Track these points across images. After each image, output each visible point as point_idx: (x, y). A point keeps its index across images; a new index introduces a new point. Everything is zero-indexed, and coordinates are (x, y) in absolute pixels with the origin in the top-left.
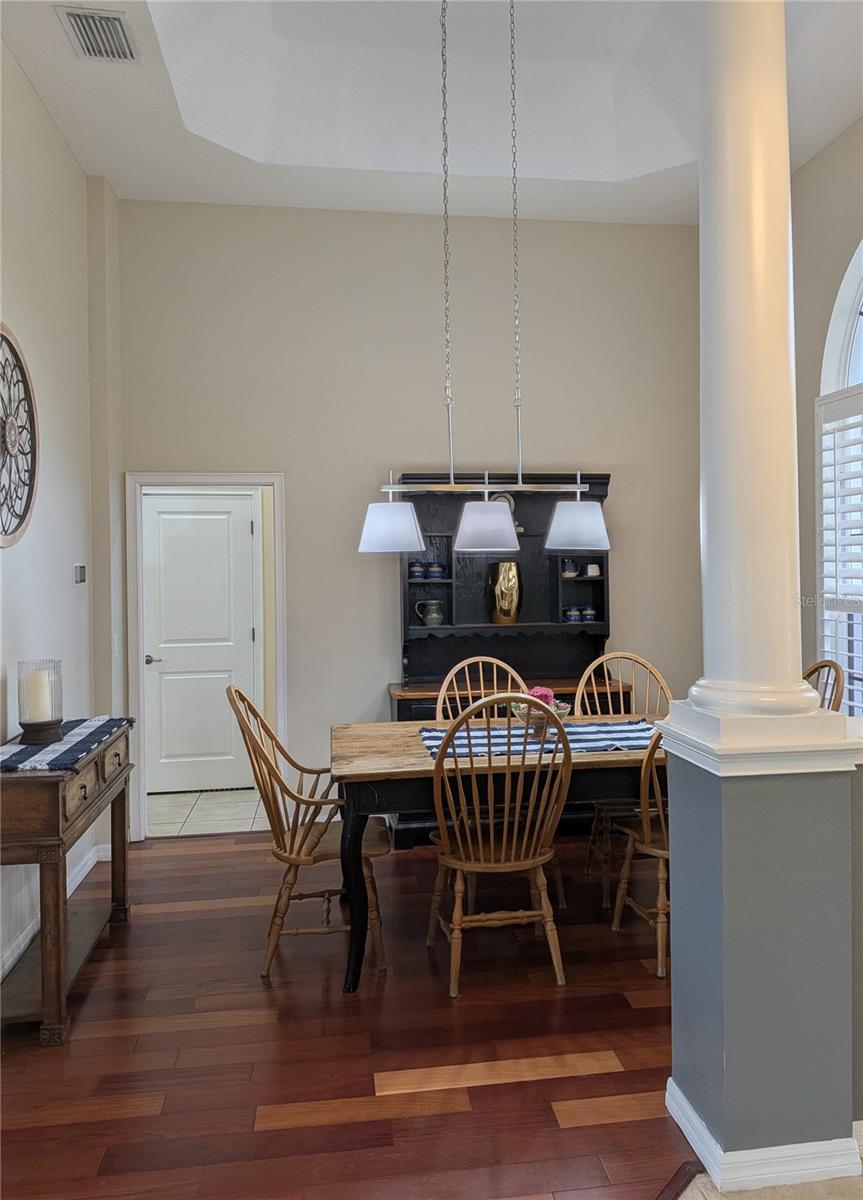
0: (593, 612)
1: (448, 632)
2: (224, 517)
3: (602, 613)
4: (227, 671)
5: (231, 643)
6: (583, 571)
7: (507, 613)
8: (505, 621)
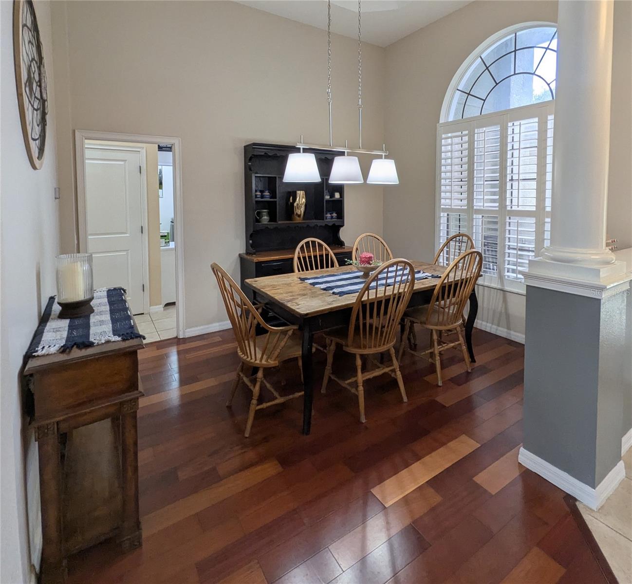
0: (336, 215)
1: (275, 226)
2: (122, 163)
3: (341, 216)
4: (126, 250)
5: (128, 235)
6: (332, 196)
7: (299, 216)
8: (298, 220)
